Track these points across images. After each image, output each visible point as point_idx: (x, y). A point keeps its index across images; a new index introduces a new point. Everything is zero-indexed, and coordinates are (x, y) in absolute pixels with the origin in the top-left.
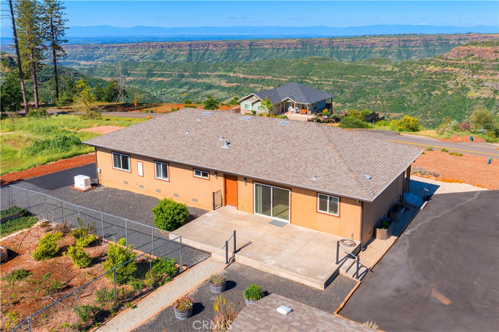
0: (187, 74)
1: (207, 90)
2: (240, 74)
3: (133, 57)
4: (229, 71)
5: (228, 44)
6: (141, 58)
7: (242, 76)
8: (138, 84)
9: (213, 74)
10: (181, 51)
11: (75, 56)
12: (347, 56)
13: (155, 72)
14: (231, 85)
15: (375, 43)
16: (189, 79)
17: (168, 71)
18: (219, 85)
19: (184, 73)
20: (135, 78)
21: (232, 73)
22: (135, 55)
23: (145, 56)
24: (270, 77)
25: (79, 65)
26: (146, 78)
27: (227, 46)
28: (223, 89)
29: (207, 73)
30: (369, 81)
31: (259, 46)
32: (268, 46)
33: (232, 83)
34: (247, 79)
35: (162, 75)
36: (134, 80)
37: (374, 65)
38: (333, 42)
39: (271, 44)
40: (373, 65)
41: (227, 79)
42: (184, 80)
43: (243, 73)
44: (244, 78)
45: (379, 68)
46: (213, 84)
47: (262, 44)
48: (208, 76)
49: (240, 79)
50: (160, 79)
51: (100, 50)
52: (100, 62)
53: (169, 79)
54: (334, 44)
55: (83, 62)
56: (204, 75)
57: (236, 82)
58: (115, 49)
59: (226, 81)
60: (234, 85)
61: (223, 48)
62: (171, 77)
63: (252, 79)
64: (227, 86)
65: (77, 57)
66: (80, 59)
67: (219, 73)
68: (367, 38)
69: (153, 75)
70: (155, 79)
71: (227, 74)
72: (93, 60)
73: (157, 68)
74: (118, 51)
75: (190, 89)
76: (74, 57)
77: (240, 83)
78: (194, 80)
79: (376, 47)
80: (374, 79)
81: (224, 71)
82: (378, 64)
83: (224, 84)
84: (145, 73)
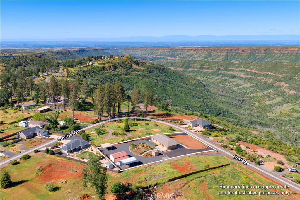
0: (222, 68)
1: (232, 78)
2: (253, 70)
4: (247, 68)
5: (251, 50)
6: (199, 57)
7: (254, 71)
8: (195, 73)
9: (237, 69)
10: (222, 53)
13: (204, 66)
14: (247, 76)
16: (223, 71)
17: (212, 66)
18: (240, 76)
19: (220, 68)
20: (194, 69)
21: (249, 69)
22: (196, 55)
23: (201, 55)
24: (272, 74)
25: (167, 59)
26: (199, 69)
27: (250, 51)
28: (241, 78)
29: (234, 68)
31: (271, 51)
32: (277, 52)
33: (247, 75)
34: (257, 74)
35: (208, 68)
36: (193, 70)
39: (280, 50)
41: (245, 73)
42: (220, 72)
43: (255, 70)
44: (255, 73)
46: (236, 75)
47: (273, 50)
48: (234, 70)
49: (253, 73)
50: (207, 70)
51: (178, 51)
52: (178, 58)
53: (211, 71)
55: (169, 58)
56: (232, 69)
57: (250, 75)
59: (244, 74)
60: (249, 76)
61: (248, 52)
62: (213, 70)
63: (260, 74)
64: (244, 77)
65: (167, 55)
66: (168, 56)
67: (241, 69)
69: (203, 68)
70: (204, 70)
71: (246, 69)
72: (174, 57)
73: (206, 64)
74: (187, 52)
75: (222, 77)
76: (165, 55)
77: (253, 76)
78: (225, 72)
81: (244, 68)
83: (243, 75)
84: (199, 66)
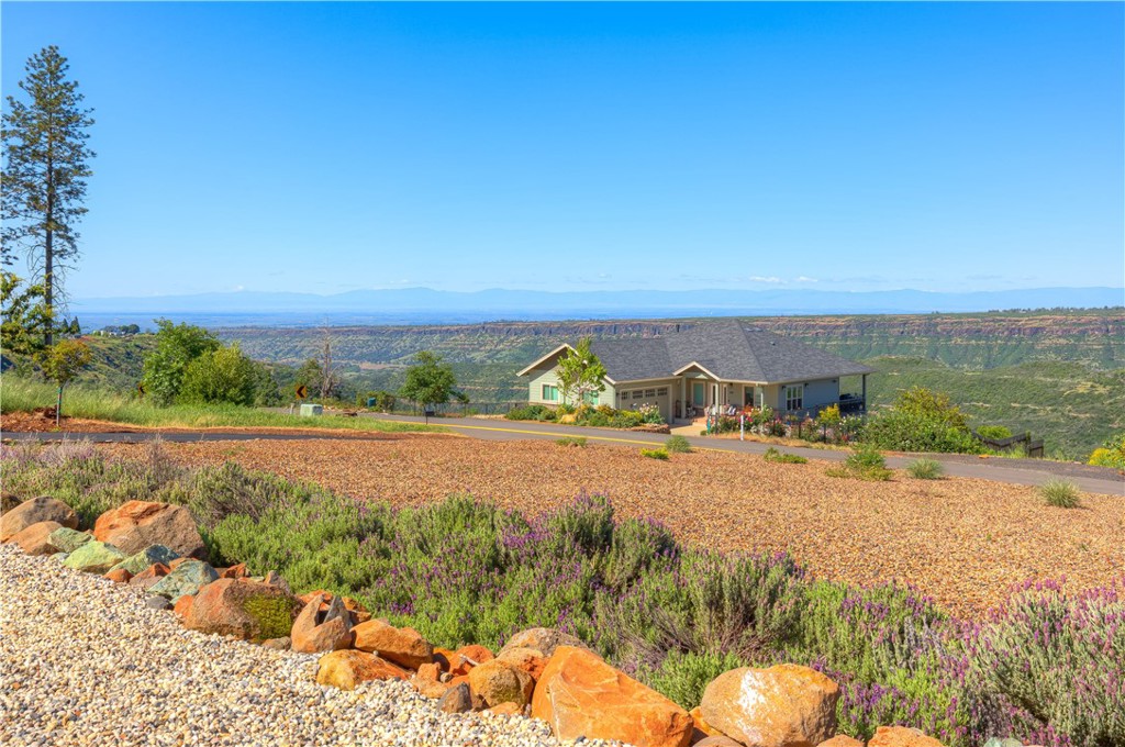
3: (473, 355)
6: (489, 358)
11: (351, 352)
12: (973, 356)
15: (1044, 328)
22: (478, 350)
23: (498, 352)
25: (358, 370)
30: (1031, 417)
37: (1042, 378)
38: (936, 325)
40: (1039, 377)
45: (1056, 386)
51: (404, 338)
52: (402, 365)
54: (939, 329)
55: (366, 365)
58: (436, 337)
65: (356, 353)
66: (361, 358)
68: (1023, 316)
72: (388, 360)
74: (442, 340)
76: (349, 355)
79: (1046, 337)
80: (1045, 412)
82: (1051, 376)
